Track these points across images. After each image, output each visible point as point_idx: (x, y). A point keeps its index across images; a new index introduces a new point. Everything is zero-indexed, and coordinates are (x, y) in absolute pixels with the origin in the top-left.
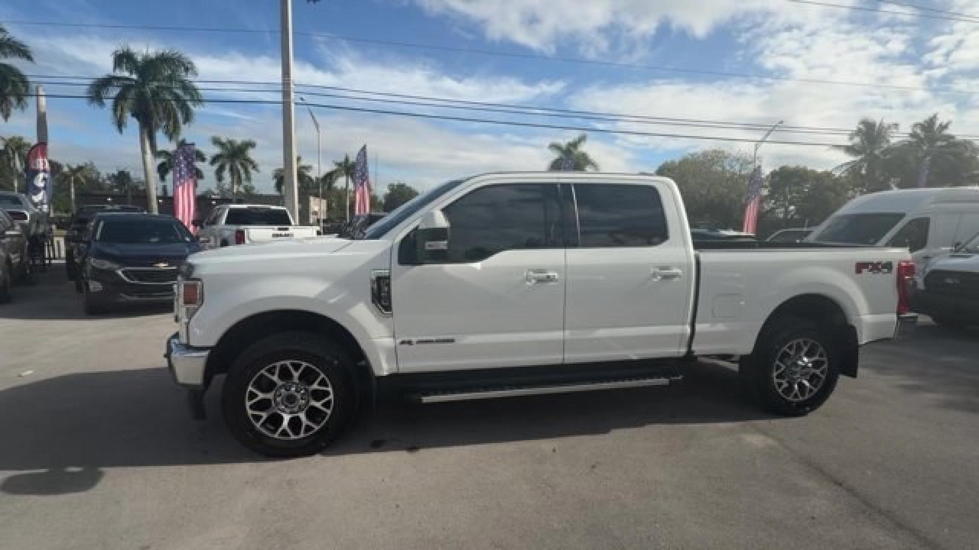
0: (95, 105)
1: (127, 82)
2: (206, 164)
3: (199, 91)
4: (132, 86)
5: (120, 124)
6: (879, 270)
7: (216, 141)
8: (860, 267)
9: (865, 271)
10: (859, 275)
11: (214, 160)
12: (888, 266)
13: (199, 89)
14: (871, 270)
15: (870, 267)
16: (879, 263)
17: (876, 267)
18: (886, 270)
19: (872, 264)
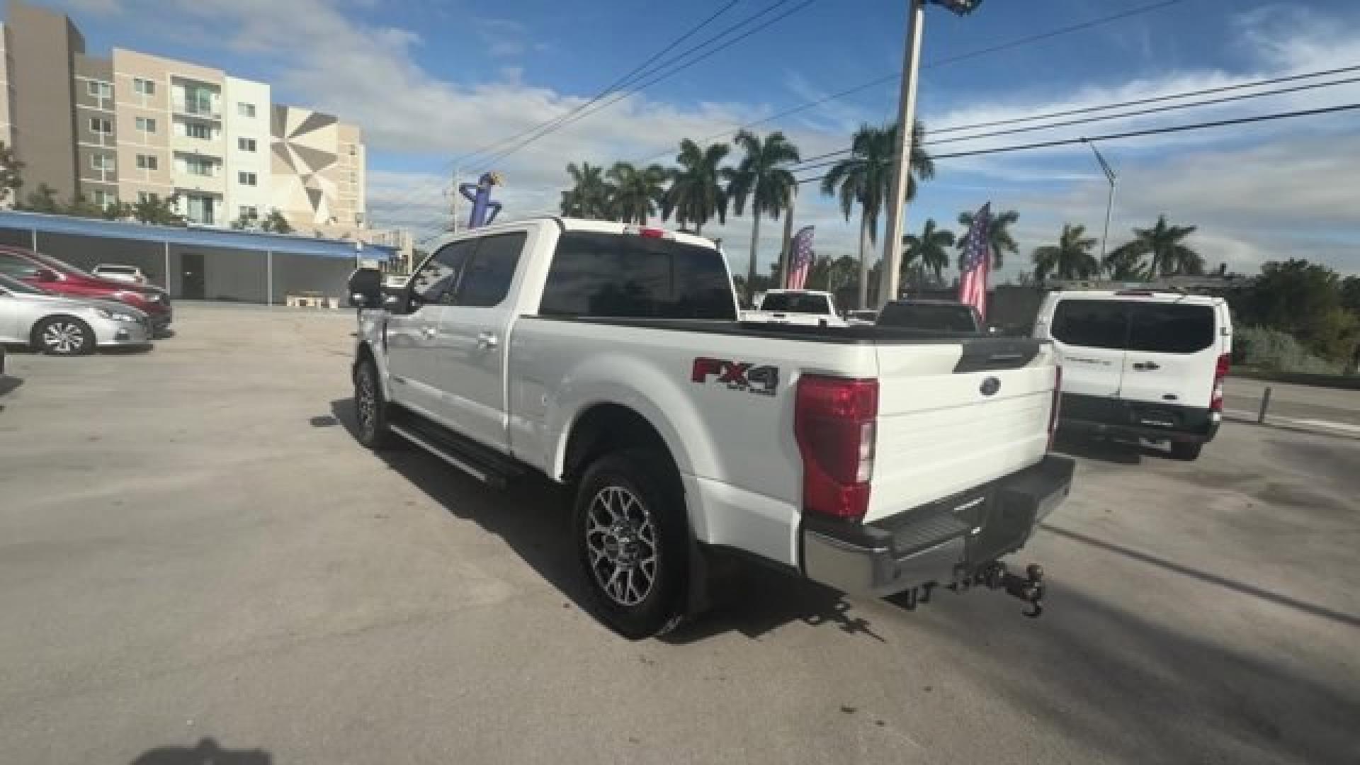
0: (828, 196)
1: (857, 166)
2: (954, 247)
3: (934, 160)
4: (861, 170)
5: (847, 211)
6: (743, 383)
7: (965, 219)
8: (703, 368)
9: (711, 378)
10: (699, 385)
11: (963, 242)
12: (768, 376)
13: (930, 158)
14: (723, 379)
15: (724, 371)
16: (744, 366)
17: (735, 373)
18: (758, 386)
19: (728, 364)
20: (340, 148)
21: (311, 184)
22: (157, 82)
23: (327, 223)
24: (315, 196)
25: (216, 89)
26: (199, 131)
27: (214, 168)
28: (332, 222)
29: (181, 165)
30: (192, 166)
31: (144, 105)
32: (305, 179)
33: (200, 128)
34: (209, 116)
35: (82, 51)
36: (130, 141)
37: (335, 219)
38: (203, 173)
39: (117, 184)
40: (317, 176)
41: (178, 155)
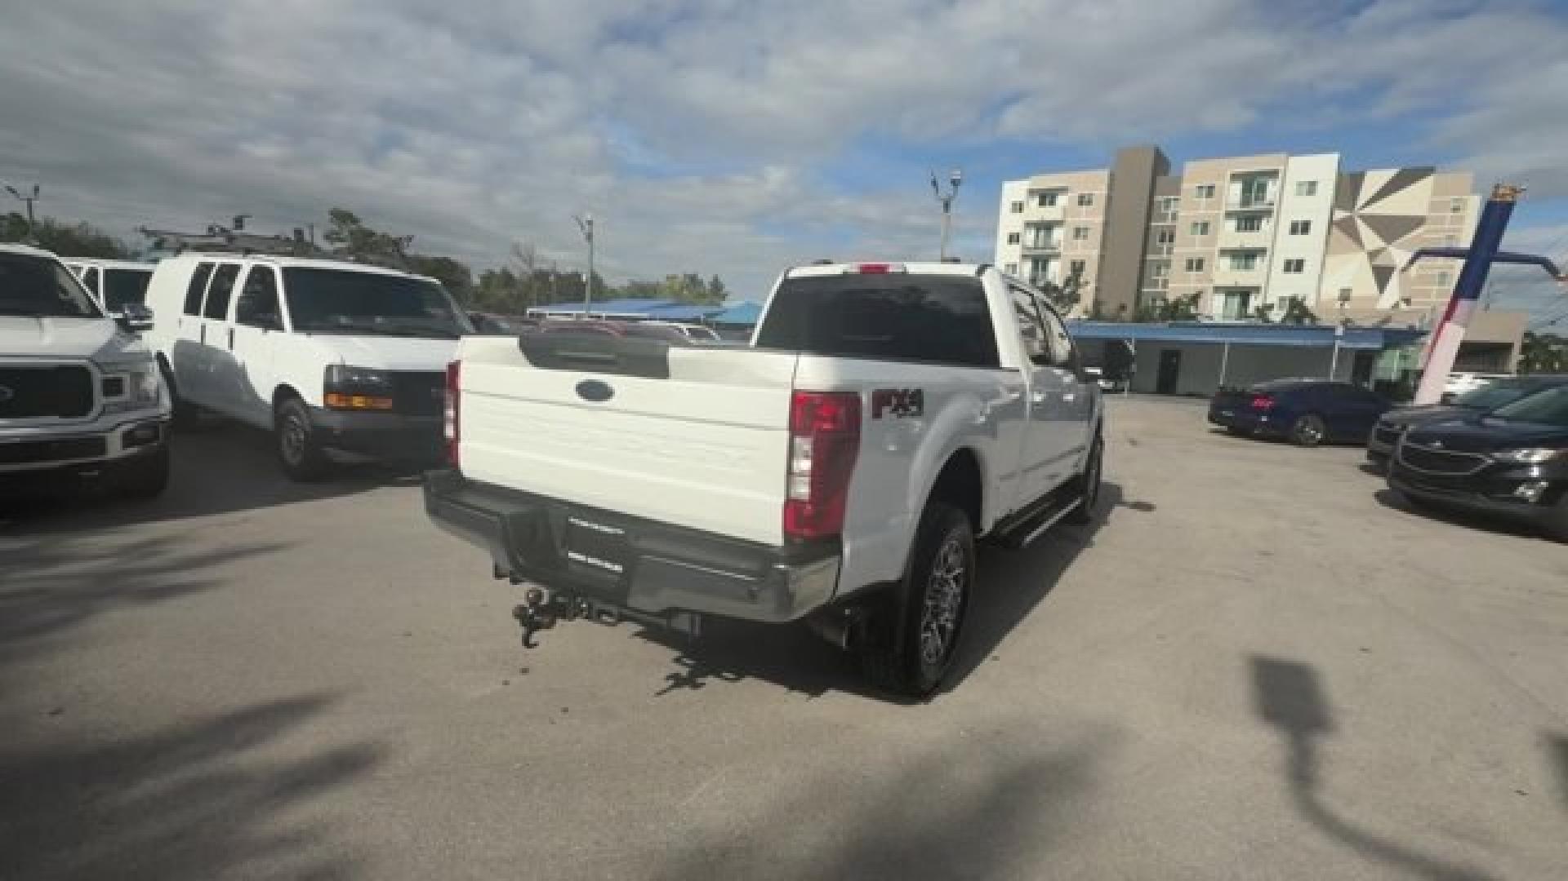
20: (1433, 206)
21: (1379, 261)
22: (1217, 184)
23: (1396, 305)
24: (1382, 275)
25: (1274, 174)
26: (1248, 224)
27: (1258, 260)
28: (1403, 306)
29: (1226, 262)
30: (1236, 263)
31: (1202, 209)
32: (1373, 255)
33: (1249, 221)
34: (1263, 204)
35: (1166, 173)
36: (1185, 247)
37: (1407, 301)
38: (1247, 267)
39: (1167, 290)
40: (1391, 249)
41: (1224, 252)
